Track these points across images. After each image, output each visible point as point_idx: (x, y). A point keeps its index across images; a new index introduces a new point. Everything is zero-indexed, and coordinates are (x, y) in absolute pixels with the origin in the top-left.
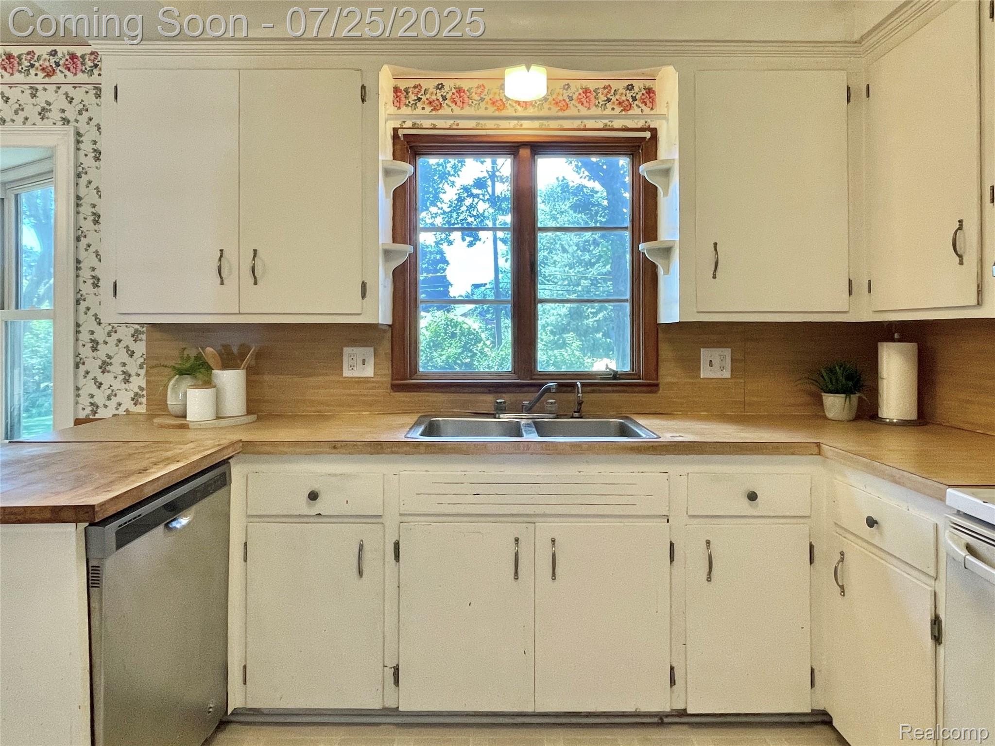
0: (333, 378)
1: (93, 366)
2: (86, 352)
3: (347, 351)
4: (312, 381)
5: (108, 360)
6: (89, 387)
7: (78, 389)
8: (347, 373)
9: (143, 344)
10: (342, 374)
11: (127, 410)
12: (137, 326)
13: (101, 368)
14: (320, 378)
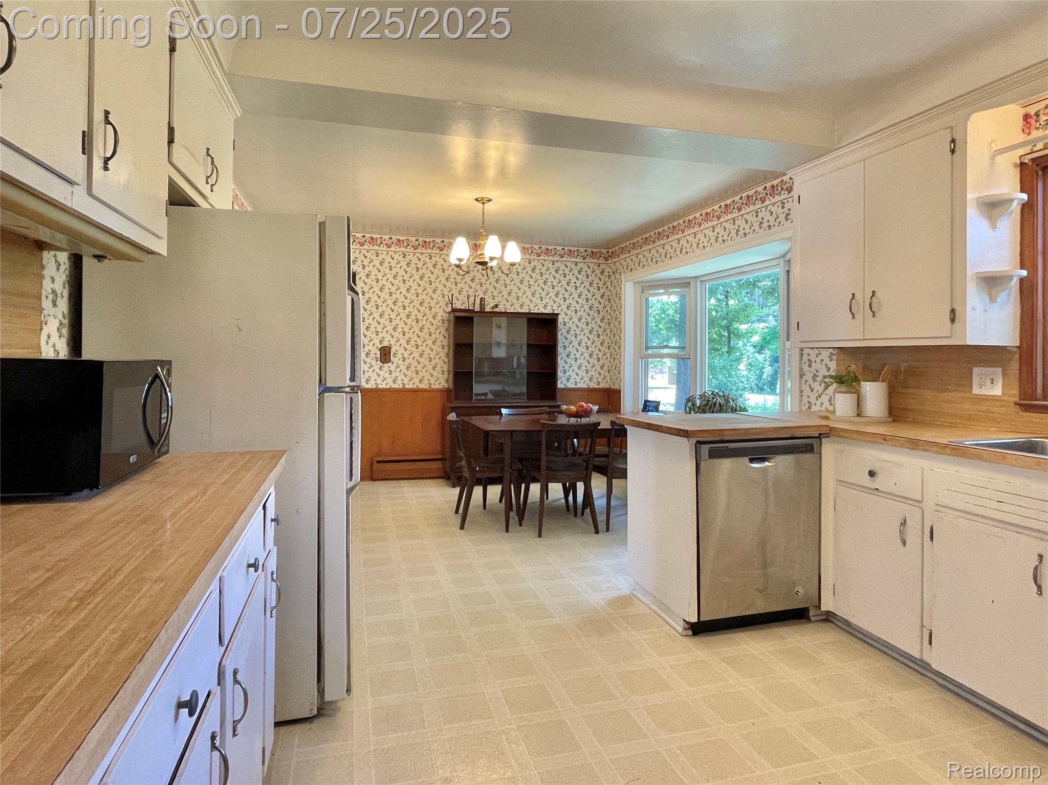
0: (965, 395)
1: (809, 376)
2: (805, 367)
3: (976, 371)
4: (946, 395)
5: (816, 373)
6: (807, 391)
7: (802, 392)
8: (976, 390)
9: (834, 362)
10: (972, 392)
11: (826, 408)
12: (831, 350)
13: (813, 378)
14: (954, 394)
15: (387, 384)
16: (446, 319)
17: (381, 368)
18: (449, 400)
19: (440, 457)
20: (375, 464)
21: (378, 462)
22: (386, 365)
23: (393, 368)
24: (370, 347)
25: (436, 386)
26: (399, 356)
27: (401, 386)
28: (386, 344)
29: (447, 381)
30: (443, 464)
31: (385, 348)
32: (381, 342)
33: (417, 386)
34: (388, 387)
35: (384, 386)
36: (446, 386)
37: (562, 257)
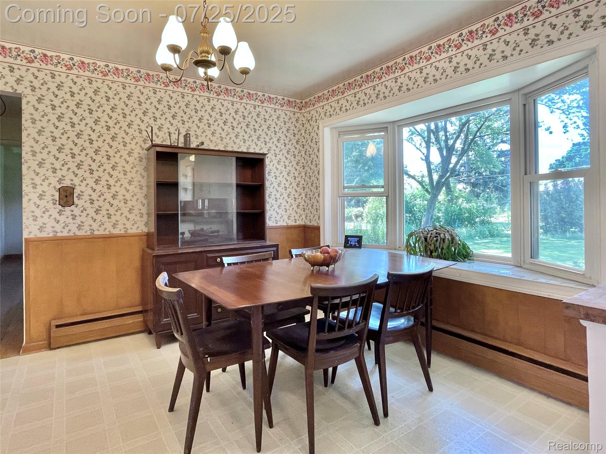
15: (70, 230)
16: (144, 157)
17: (60, 213)
18: (150, 246)
19: (139, 309)
20: (54, 329)
21: (58, 326)
22: (67, 209)
23: (77, 212)
24: (45, 188)
25: (133, 231)
26: (86, 197)
27: (89, 233)
28: (67, 183)
29: (146, 224)
30: (144, 317)
31: (66, 189)
32: (60, 181)
33: (110, 231)
34: (71, 234)
35: (65, 234)
36: (146, 230)
37: (263, 103)
